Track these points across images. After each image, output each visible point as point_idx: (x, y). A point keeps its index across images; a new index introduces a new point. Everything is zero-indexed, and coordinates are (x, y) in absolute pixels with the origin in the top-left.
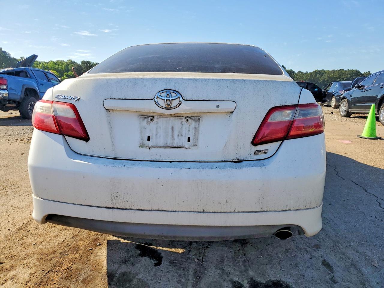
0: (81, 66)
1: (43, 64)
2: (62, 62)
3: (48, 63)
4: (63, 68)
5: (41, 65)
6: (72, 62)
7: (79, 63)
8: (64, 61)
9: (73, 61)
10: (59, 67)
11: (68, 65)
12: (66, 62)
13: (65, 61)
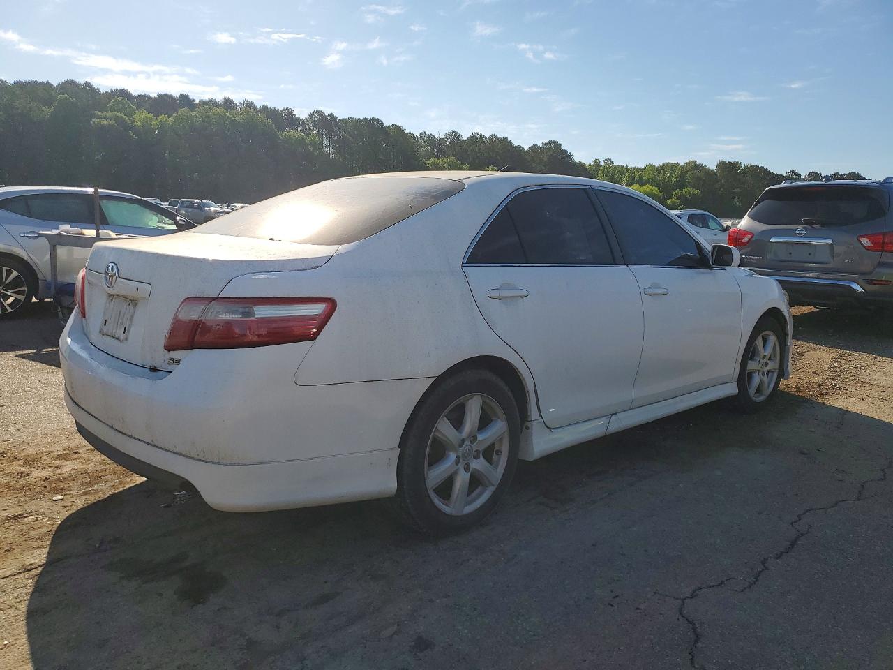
0: (715, 174)
1: (632, 173)
2: (672, 167)
3: (642, 170)
4: (674, 179)
5: (628, 174)
6: (696, 165)
7: (712, 166)
8: (678, 164)
9: (698, 163)
10: (664, 178)
11: (686, 173)
12: (683, 167)
13: (682, 163)
